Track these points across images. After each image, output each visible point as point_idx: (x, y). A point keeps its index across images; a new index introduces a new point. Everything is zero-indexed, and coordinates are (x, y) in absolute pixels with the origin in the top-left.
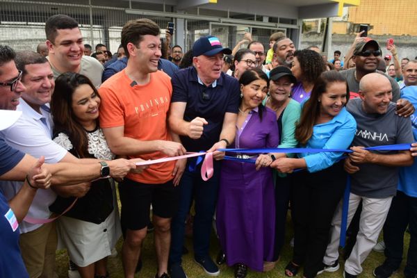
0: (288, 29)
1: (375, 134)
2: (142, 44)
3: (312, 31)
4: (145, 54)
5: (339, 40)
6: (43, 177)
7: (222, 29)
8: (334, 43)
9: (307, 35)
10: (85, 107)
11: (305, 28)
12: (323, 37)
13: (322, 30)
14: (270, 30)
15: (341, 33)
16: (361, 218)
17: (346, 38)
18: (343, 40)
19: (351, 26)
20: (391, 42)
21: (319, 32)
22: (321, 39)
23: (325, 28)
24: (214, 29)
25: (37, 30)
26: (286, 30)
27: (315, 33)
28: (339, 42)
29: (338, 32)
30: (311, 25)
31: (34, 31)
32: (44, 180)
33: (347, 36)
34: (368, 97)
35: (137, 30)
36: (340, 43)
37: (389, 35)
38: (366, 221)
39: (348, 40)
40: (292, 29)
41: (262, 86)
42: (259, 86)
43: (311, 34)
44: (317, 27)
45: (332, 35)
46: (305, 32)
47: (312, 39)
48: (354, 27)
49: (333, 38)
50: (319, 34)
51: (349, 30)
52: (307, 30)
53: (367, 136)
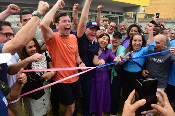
1: (158, 59)
2: (60, 22)
3: (130, 17)
5: (141, 21)
7: (92, 17)
8: (139, 22)
9: (127, 19)
11: (127, 16)
12: (134, 20)
13: (134, 17)
14: (112, 17)
15: (142, 18)
17: (144, 20)
19: (146, 15)
20: (163, 21)
23: (135, 16)
24: (89, 17)
25: (15, 18)
26: (119, 17)
27: (131, 18)
29: (140, 18)
30: (129, 15)
33: (144, 19)
37: (162, 18)
40: (121, 17)
41: (106, 38)
42: (105, 38)
43: (129, 18)
44: (132, 16)
45: (138, 19)
46: (127, 18)
47: (130, 20)
48: (147, 16)
49: (138, 20)
50: (132, 18)
51: (145, 17)
52: (127, 17)
53: (155, 60)
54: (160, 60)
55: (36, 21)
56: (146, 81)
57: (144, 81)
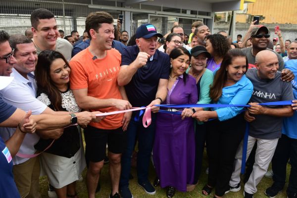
0: (204, 19)
1: (266, 93)
2: (100, 30)
3: (222, 20)
4: (102, 37)
5: (241, 27)
6: (31, 125)
7: (157, 19)
8: (237, 29)
9: (218, 23)
10: (59, 75)
11: (217, 18)
12: (229, 25)
13: (228, 20)
14: (192, 20)
15: (242, 22)
16: (256, 154)
18: (244, 27)
19: (249, 17)
20: (278, 28)
21: (226, 21)
22: (228, 26)
23: (231, 18)
24: (152, 19)
25: (25, 20)
27: (224, 22)
29: (240, 22)
30: (221, 16)
31: (23, 21)
32: (31, 127)
33: (247, 24)
34: (261, 67)
35: (97, 20)
36: (241, 29)
37: (277, 23)
38: (260, 155)
39: (247, 27)
40: (207, 19)
41: (186, 60)
42: (184, 59)
43: (221, 22)
44: (225, 18)
45: (236, 23)
46: (216, 21)
47: (222, 26)
48: (251, 18)
49: (236, 25)
50: (227, 23)
51: (248, 20)
52: (218, 20)
53: (261, 95)
54: (268, 94)
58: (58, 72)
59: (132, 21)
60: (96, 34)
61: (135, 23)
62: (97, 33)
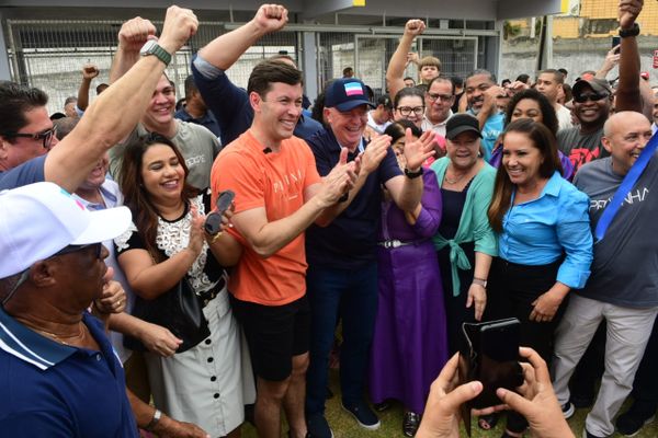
0: (480, 37)
2: (270, 96)
3: (522, 35)
4: (272, 110)
5: (567, 47)
6: (109, 295)
8: (557, 53)
9: (512, 42)
11: (510, 32)
12: (539, 45)
13: (537, 34)
14: (452, 40)
15: (570, 36)
16: (608, 352)
17: (578, 44)
18: (573, 47)
19: (585, 24)
21: (532, 36)
22: (536, 48)
23: (542, 31)
27: (527, 38)
28: (565, 51)
29: (563, 36)
30: (519, 27)
32: (111, 299)
33: (580, 40)
36: (567, 53)
38: (615, 356)
39: (580, 47)
40: (487, 37)
43: (520, 39)
44: (529, 28)
45: (554, 40)
46: (509, 38)
47: (522, 48)
48: (591, 25)
49: (554, 45)
50: (532, 40)
51: (582, 31)
52: (512, 34)
55: (152, 70)
56: (486, 330)
57: (483, 328)
58: (157, 169)
59: (320, 49)
60: (261, 102)
61: (326, 51)
62: (264, 100)
